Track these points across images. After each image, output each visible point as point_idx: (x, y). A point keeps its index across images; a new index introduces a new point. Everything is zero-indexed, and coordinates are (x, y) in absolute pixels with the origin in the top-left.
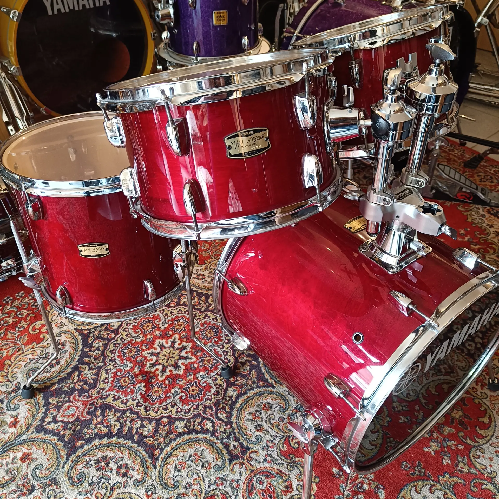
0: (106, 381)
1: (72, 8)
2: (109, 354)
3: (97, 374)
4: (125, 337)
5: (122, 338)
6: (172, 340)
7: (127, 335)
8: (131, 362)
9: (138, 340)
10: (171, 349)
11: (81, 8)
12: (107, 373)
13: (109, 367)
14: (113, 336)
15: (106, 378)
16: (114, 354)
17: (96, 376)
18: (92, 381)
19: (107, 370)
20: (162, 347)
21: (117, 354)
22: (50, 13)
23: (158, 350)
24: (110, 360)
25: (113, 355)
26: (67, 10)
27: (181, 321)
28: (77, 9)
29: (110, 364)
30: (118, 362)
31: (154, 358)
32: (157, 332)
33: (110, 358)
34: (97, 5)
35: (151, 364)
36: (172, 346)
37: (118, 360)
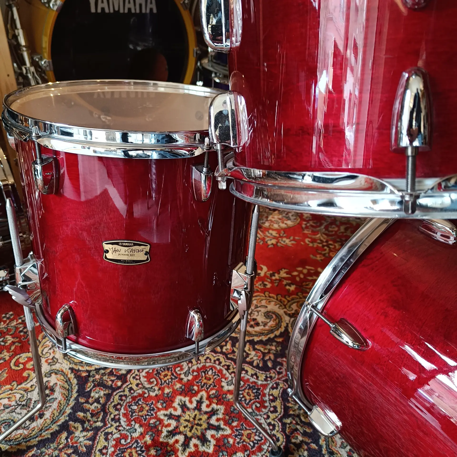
0: (104, 451)
1: (116, 9)
2: (112, 410)
3: (93, 439)
4: (135, 387)
5: (131, 389)
6: (198, 398)
7: (137, 385)
8: (141, 426)
9: (153, 394)
10: (196, 412)
11: (126, 11)
12: (106, 439)
13: (109, 430)
14: (119, 384)
15: (105, 447)
16: (119, 410)
17: (91, 442)
18: (85, 449)
19: (107, 434)
20: (184, 407)
21: (122, 411)
22: (93, 10)
23: (179, 412)
24: (113, 420)
25: (117, 412)
26: (112, 11)
27: (210, 373)
28: (121, 11)
29: (112, 425)
30: (123, 423)
31: (173, 423)
32: (178, 386)
33: (112, 416)
34: (144, 11)
35: (168, 432)
36: (198, 408)
37: (123, 420)
